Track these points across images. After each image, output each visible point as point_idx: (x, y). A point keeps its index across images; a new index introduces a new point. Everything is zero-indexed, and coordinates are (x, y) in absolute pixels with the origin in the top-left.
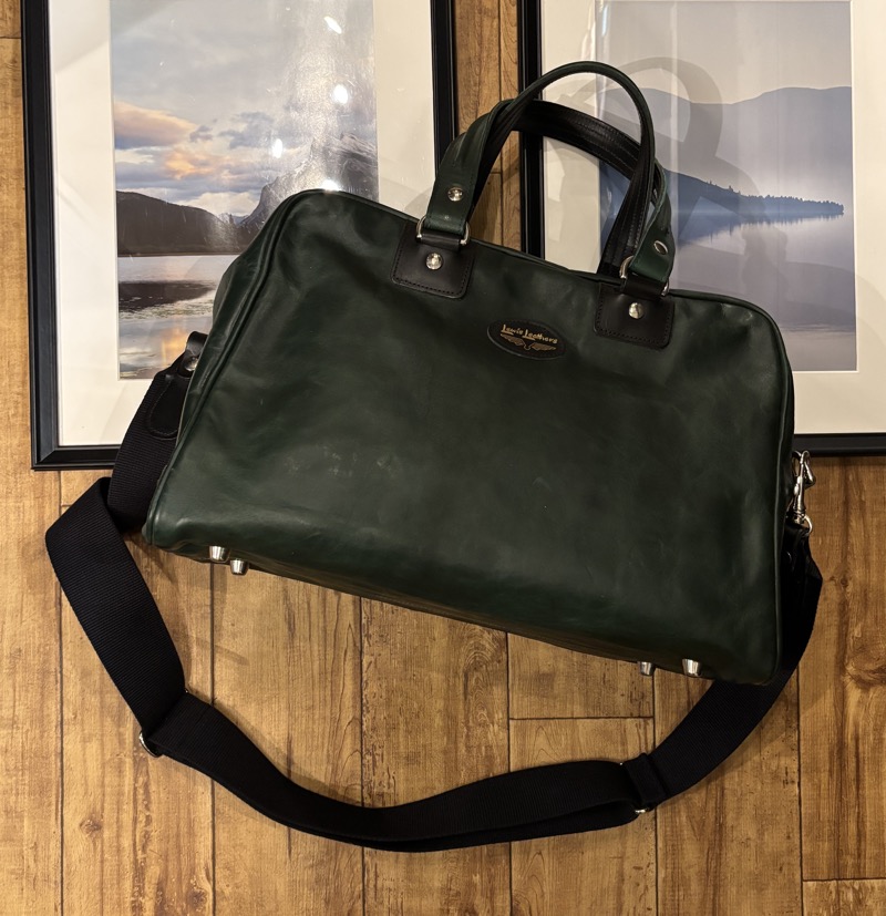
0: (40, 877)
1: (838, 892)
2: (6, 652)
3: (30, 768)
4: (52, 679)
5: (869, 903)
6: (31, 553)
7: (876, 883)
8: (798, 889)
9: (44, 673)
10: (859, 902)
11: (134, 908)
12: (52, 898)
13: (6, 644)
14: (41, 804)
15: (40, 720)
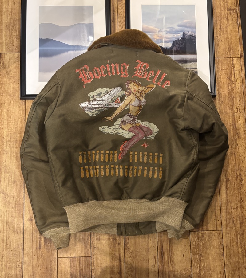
0: (19, 231)
1: (198, 234)
2: (12, 181)
3: (17, 207)
4: (22, 187)
5: (205, 236)
6: (18, 160)
7: (207, 232)
8: (189, 233)
9: (20, 186)
10: (203, 236)
11: (39, 238)
12: (21, 236)
13: (12, 179)
14: (19, 215)
15: (19, 196)
